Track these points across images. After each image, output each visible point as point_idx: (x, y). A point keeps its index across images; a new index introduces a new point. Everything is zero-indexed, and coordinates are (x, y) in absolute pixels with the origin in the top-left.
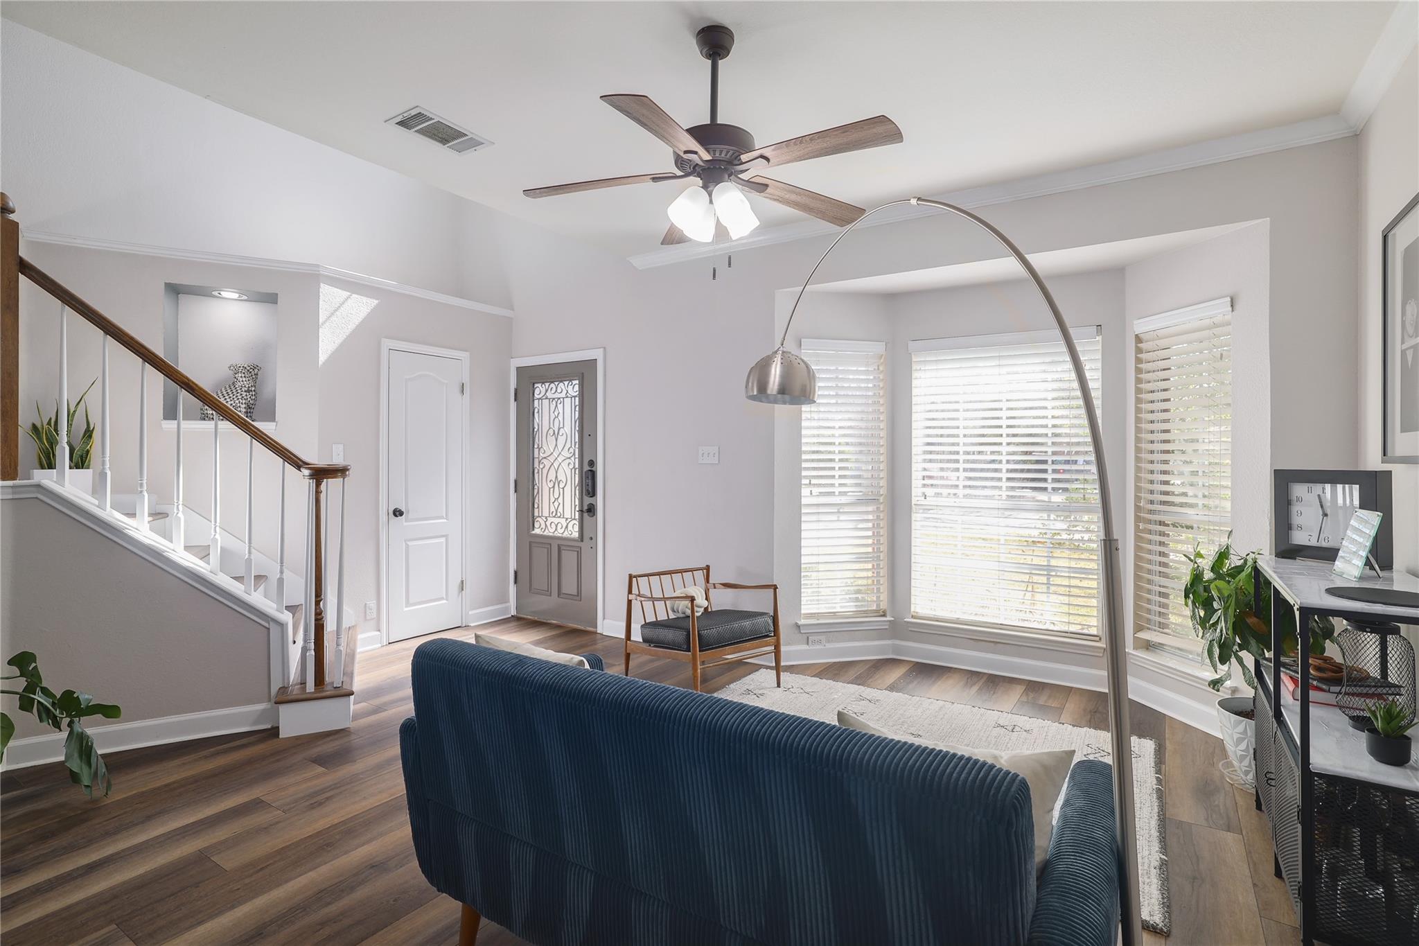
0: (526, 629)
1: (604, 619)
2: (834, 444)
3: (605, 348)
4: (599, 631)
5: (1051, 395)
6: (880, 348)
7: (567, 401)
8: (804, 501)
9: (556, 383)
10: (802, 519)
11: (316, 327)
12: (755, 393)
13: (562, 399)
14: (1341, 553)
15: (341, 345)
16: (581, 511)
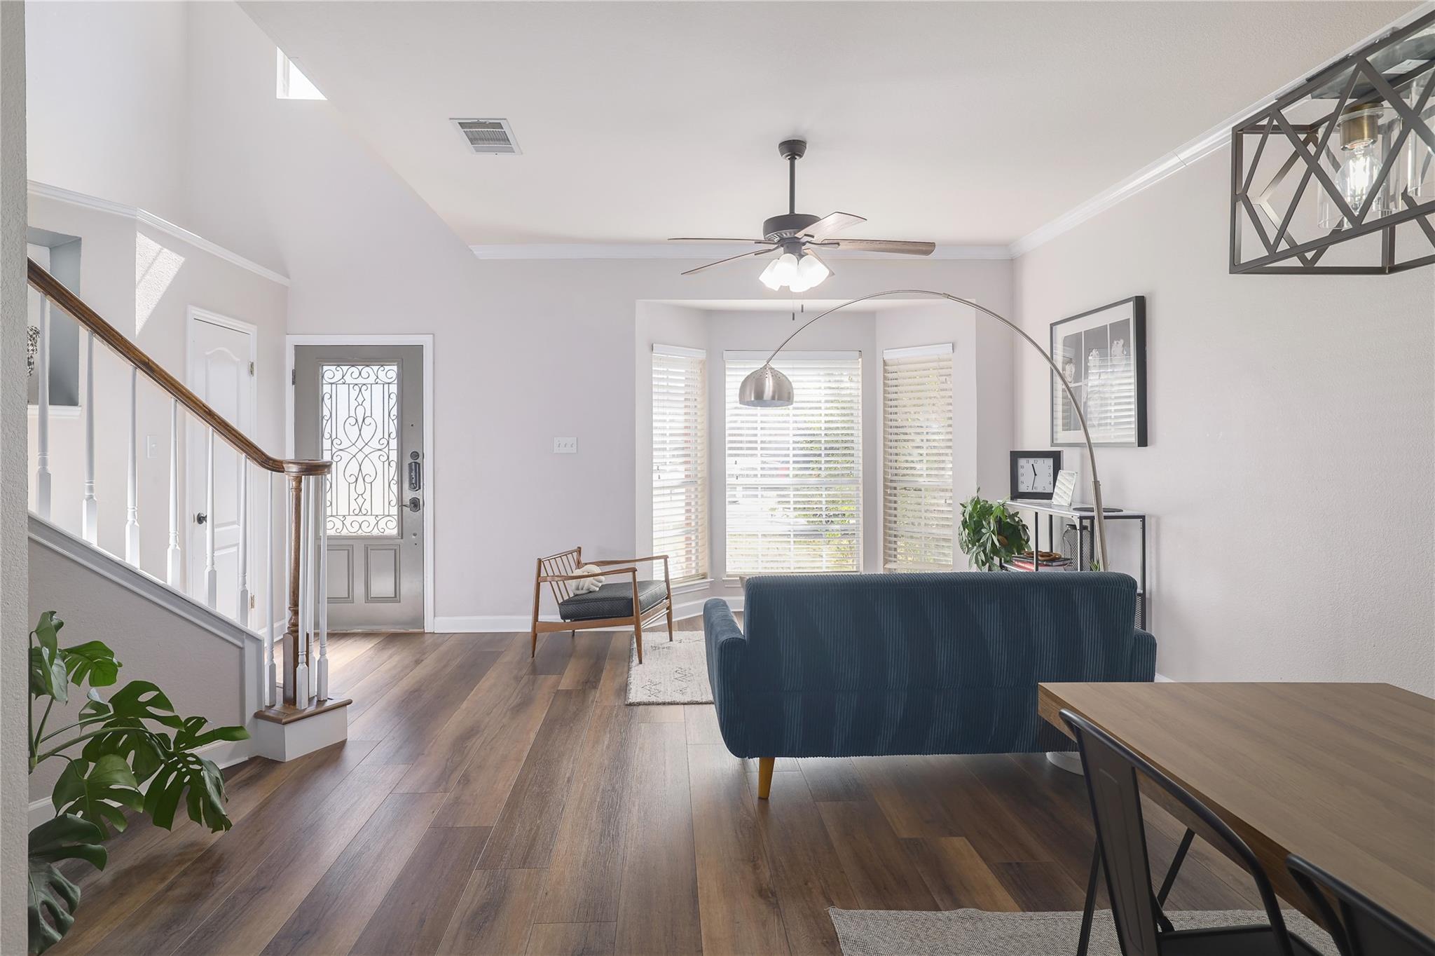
0: (339, 640)
1: (435, 616)
2: (666, 435)
3: (434, 335)
4: (428, 628)
5: (823, 399)
6: (701, 355)
7: (378, 389)
8: (655, 484)
9: (360, 368)
10: (654, 501)
11: (133, 286)
12: (753, 399)
13: (369, 386)
14: (1054, 496)
15: (155, 311)
16: (401, 505)
